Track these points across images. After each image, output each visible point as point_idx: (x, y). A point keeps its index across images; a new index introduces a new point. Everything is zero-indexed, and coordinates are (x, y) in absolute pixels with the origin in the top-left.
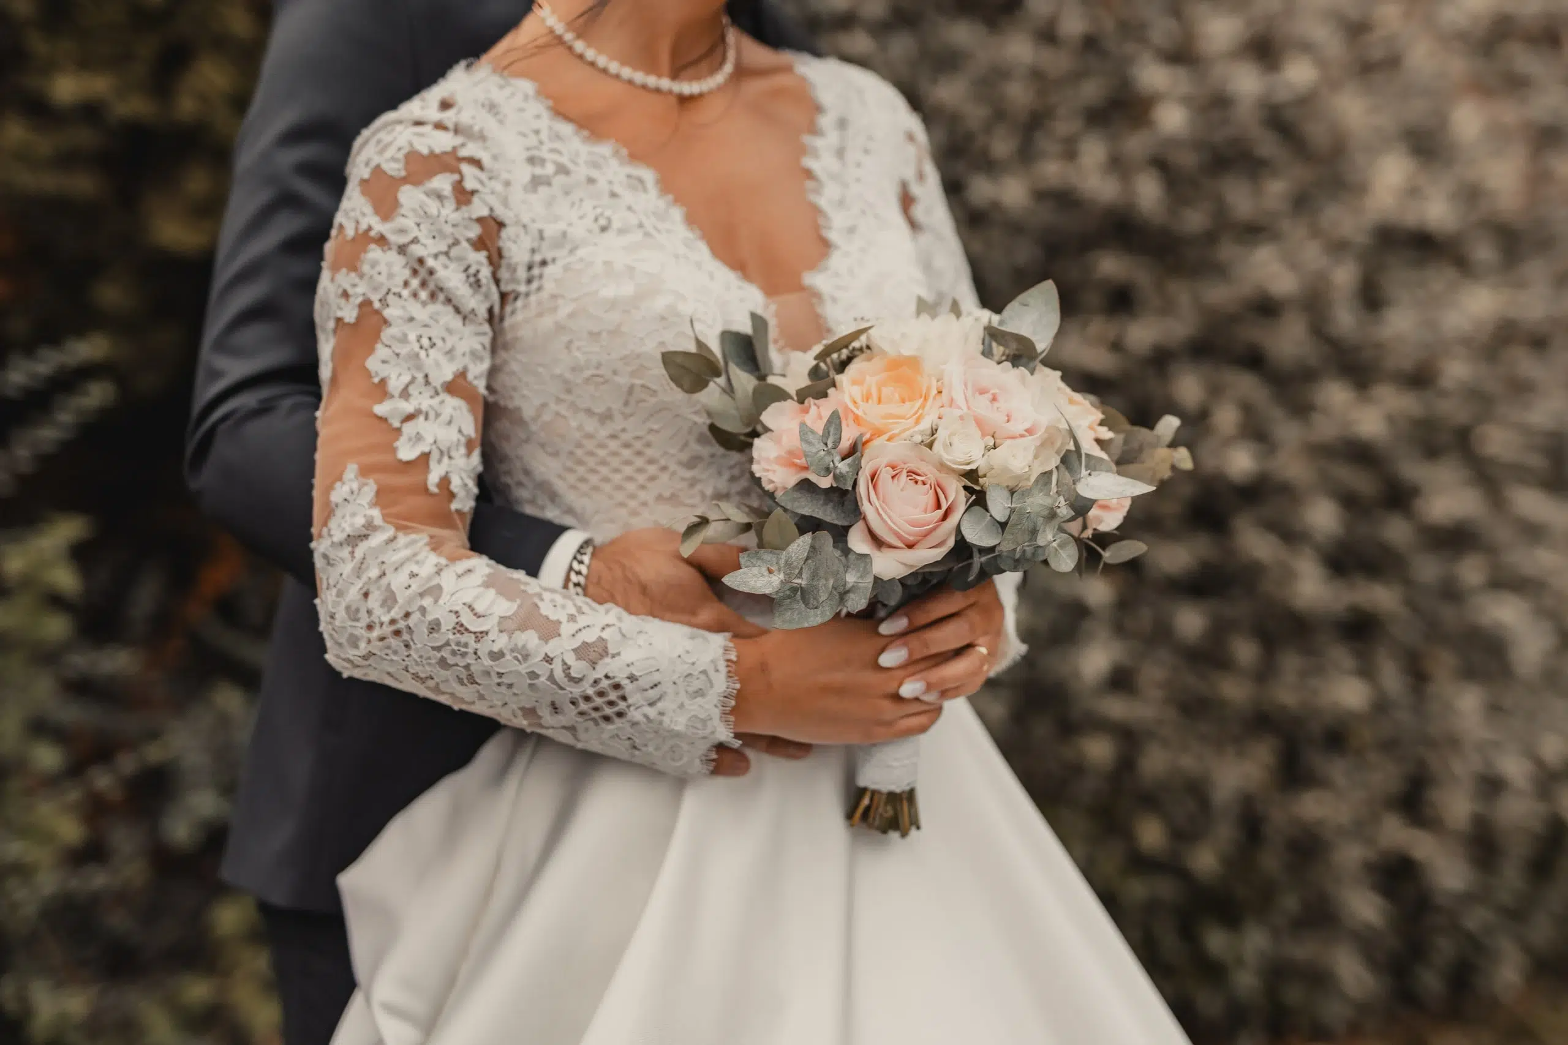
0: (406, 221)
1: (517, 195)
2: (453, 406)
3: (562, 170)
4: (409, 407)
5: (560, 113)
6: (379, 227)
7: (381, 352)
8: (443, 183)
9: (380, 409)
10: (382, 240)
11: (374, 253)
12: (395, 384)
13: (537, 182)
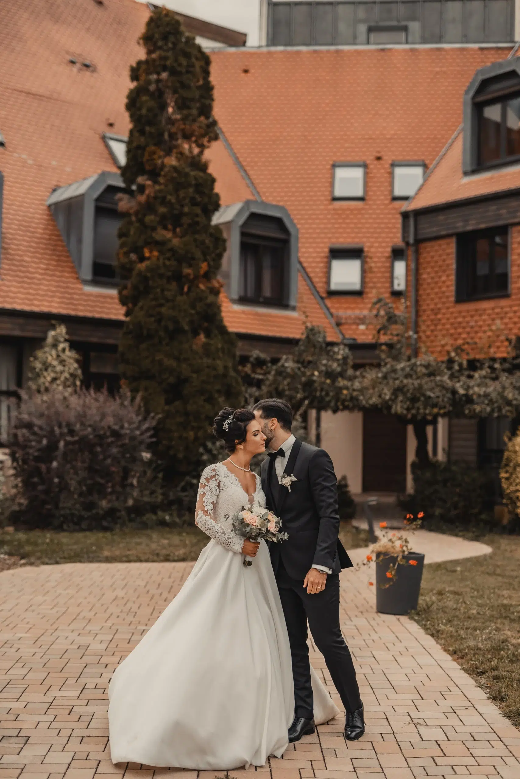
0: (210, 484)
1: (222, 478)
2: (212, 505)
3: (228, 476)
4: (207, 504)
5: (229, 470)
6: (207, 484)
7: (205, 498)
8: (214, 479)
9: (204, 504)
10: (207, 486)
11: (206, 487)
12: (206, 502)
13: (225, 477)
